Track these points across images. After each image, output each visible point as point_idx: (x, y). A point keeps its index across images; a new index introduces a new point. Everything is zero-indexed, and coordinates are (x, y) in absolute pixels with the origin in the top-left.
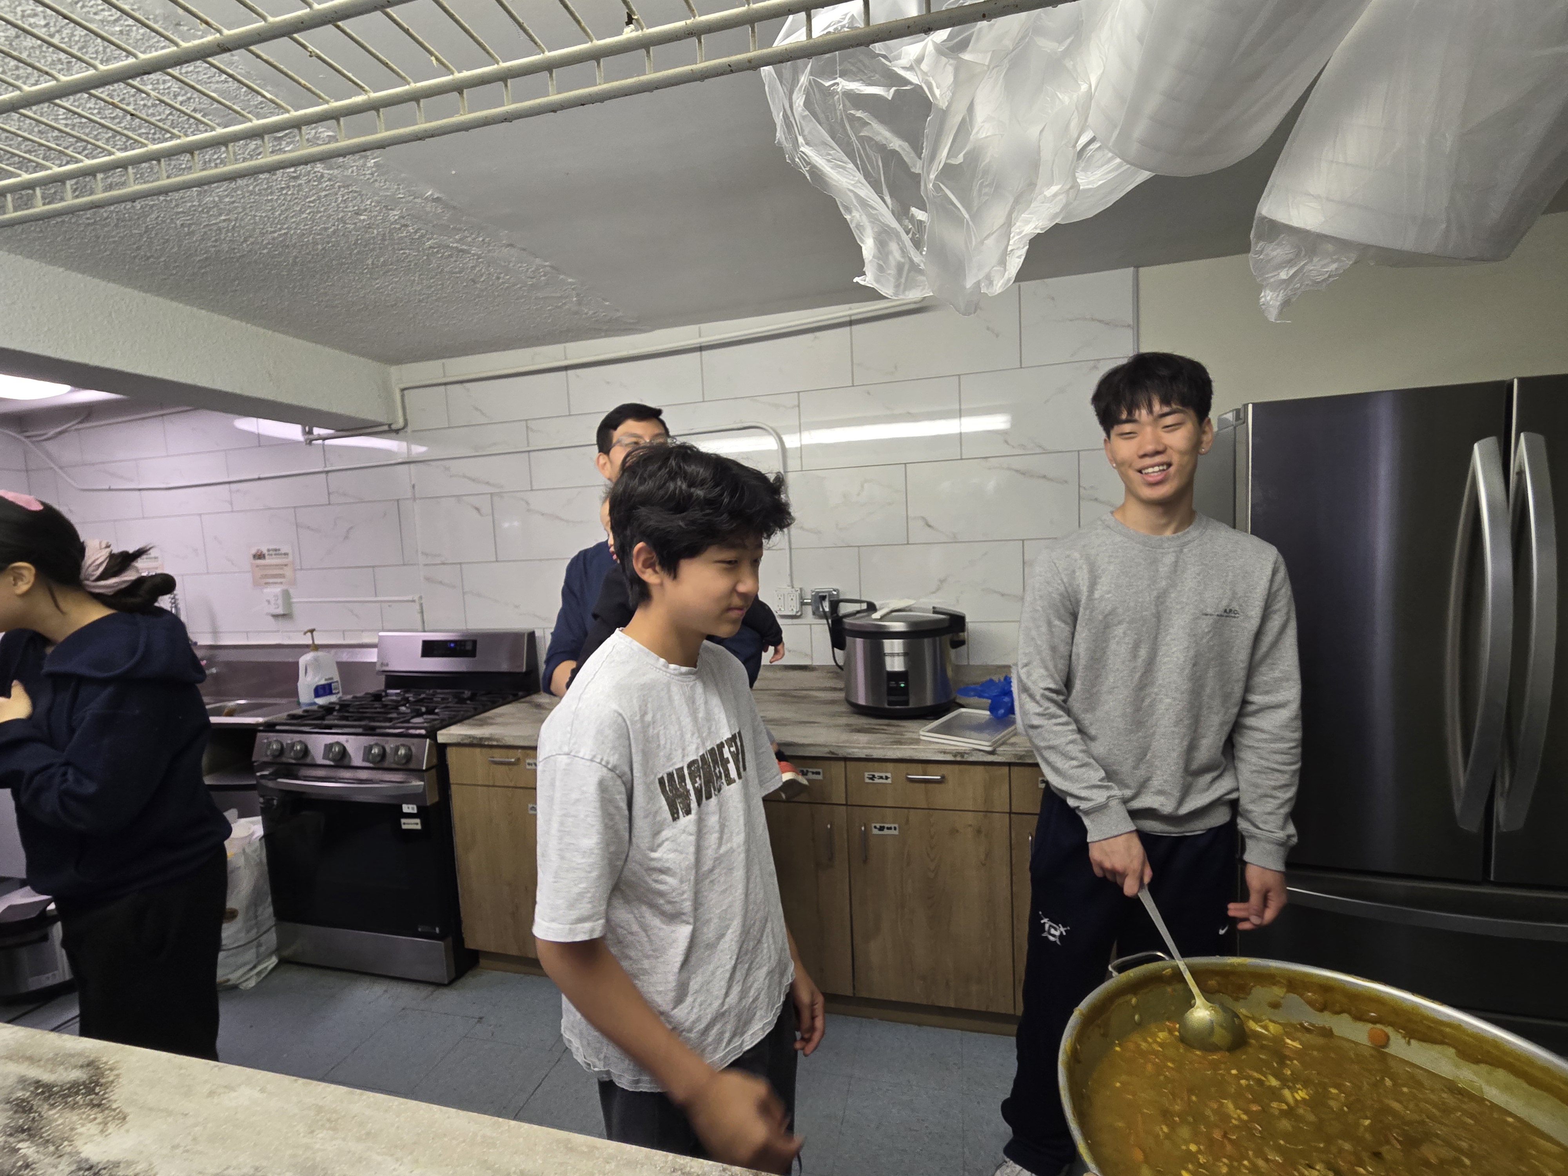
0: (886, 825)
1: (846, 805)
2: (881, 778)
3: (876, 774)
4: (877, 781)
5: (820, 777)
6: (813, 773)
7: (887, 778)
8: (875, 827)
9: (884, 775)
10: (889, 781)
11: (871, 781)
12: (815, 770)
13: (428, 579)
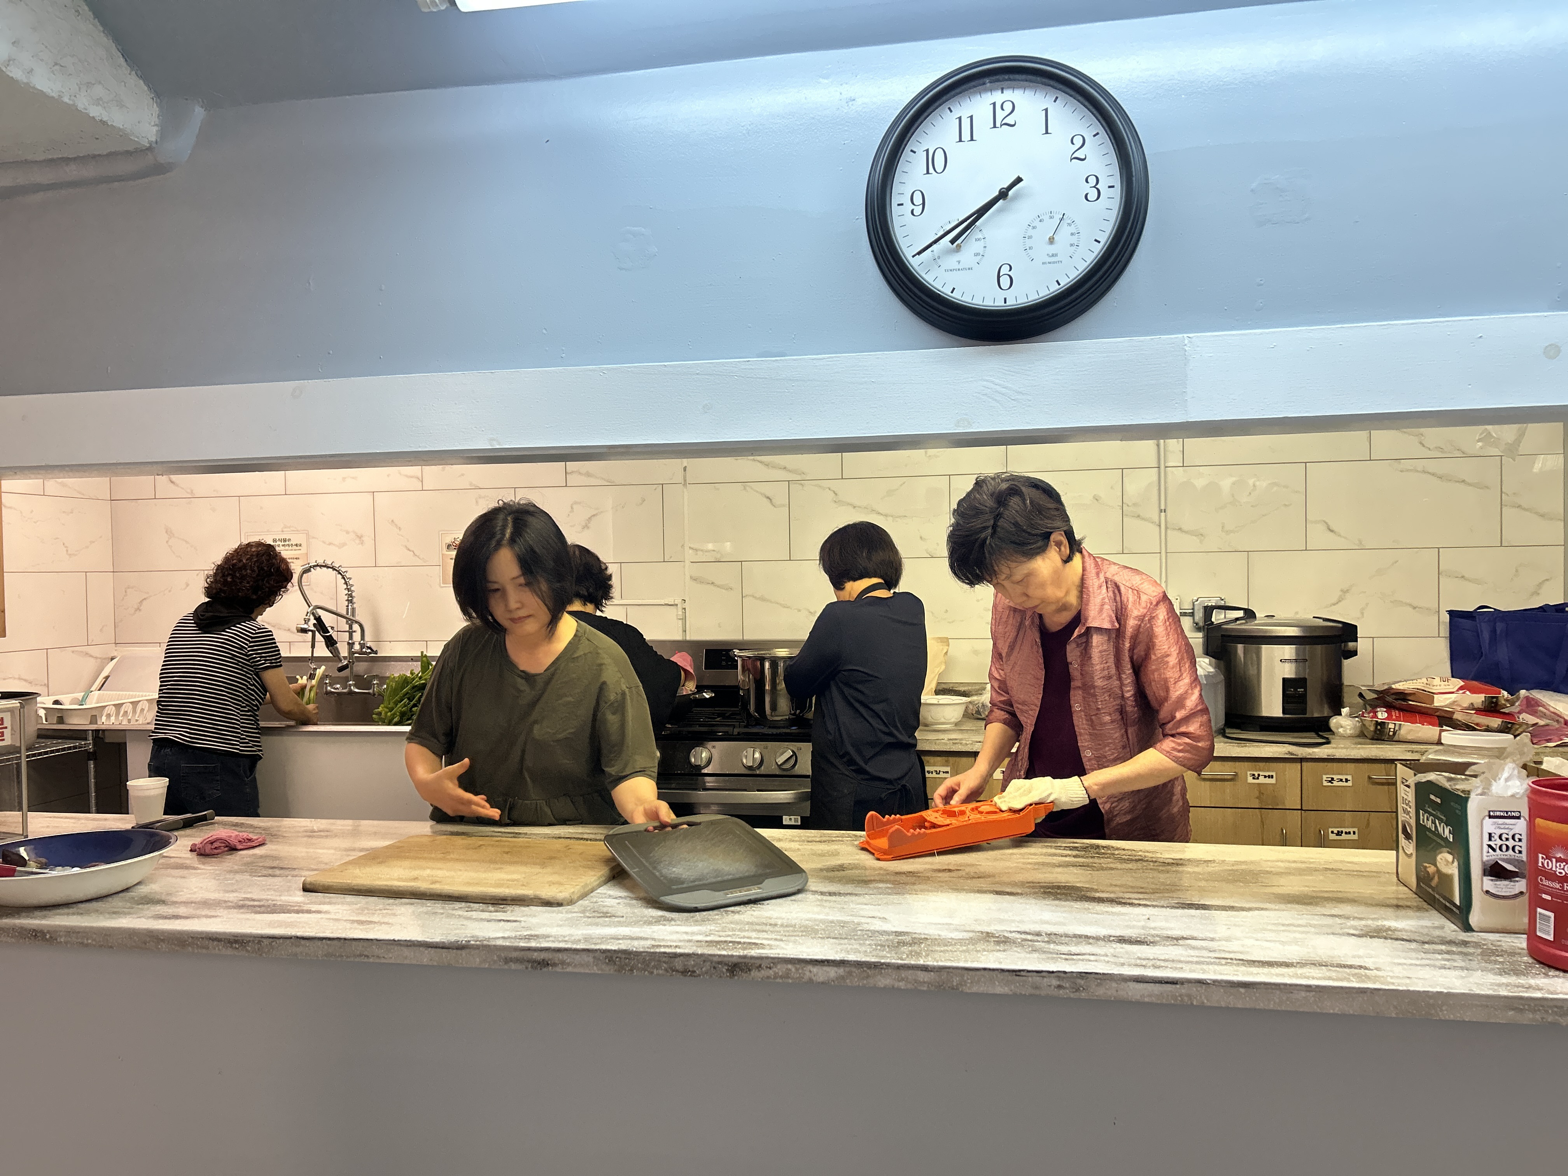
0: (1344, 830)
1: (1301, 809)
2: (1341, 780)
3: (1335, 777)
4: (1335, 783)
5: (1273, 781)
6: (1265, 777)
7: (1347, 780)
8: (1332, 832)
9: (1343, 777)
10: (1350, 784)
11: (1330, 784)
12: (1267, 774)
13: (694, 579)
